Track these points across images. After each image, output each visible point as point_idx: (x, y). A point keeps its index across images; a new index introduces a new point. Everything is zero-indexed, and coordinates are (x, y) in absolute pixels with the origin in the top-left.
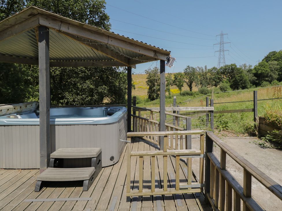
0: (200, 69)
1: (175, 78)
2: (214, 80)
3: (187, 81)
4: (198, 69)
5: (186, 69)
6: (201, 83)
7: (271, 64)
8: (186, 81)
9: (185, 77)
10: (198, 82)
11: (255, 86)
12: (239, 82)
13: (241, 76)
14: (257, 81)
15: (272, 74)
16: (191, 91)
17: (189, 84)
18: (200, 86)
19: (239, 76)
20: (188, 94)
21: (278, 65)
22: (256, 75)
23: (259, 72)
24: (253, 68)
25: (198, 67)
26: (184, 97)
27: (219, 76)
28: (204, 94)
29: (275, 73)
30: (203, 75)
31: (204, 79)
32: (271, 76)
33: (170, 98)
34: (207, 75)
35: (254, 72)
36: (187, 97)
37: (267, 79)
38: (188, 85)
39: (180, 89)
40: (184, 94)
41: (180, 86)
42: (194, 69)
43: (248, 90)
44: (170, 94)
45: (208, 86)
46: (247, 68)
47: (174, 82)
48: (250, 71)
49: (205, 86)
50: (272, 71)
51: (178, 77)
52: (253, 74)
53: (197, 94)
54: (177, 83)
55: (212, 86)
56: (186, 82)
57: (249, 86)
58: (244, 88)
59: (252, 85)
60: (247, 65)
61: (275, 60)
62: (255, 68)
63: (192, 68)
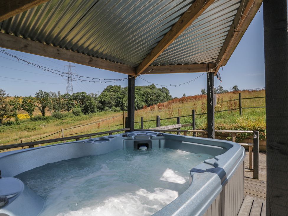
0: (53, 94)
1: (24, 102)
2: (66, 105)
3: (40, 105)
4: (51, 94)
5: (38, 94)
6: (54, 108)
7: (111, 94)
8: (37, 105)
9: (37, 102)
10: (51, 106)
11: (100, 110)
12: (89, 107)
13: (90, 103)
14: (102, 107)
15: (111, 102)
16: (43, 115)
17: (41, 108)
18: (53, 111)
19: (88, 103)
20: (40, 119)
21: (114, 95)
22: (100, 102)
23: (103, 100)
24: (98, 96)
25: (51, 93)
26: (37, 122)
27: (72, 102)
28: (59, 118)
29: (113, 101)
30: (56, 100)
31: (57, 104)
32: (110, 103)
33: (18, 124)
34: (61, 100)
35: (99, 99)
36: (40, 122)
37: (108, 105)
38: (40, 110)
39: (31, 114)
40: (35, 119)
41: (30, 111)
42: (47, 93)
43: (96, 114)
44: (17, 120)
45: (61, 111)
46: (94, 96)
47: (22, 106)
48: (96, 98)
49: (59, 111)
50: (111, 99)
51: (28, 101)
52: (99, 101)
53: (51, 119)
54: (27, 107)
55: (65, 110)
56: (37, 107)
57: (96, 111)
58: (93, 112)
59: (98, 110)
60: (94, 94)
61: (113, 92)
62: (100, 97)
63: (45, 92)
